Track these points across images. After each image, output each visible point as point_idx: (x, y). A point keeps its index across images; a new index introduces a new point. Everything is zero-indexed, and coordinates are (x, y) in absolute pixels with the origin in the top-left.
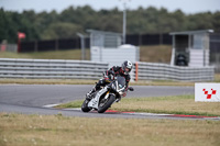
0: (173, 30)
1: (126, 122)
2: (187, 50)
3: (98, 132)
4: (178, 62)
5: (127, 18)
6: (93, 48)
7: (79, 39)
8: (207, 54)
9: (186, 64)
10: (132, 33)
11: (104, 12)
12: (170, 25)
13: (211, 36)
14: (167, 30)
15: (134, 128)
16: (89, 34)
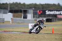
2: (26, 14)
4: (24, 18)
8: (32, 15)
9: (26, 18)
10: (11, 10)
11: (3, 4)
12: (22, 7)
13: (33, 10)
15: (12, 36)
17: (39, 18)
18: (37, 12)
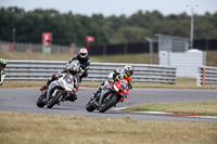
1: (193, 125)
3: (165, 135)
5: (195, 23)
6: (161, 53)
7: (148, 43)
15: (200, 131)
16: (158, 38)
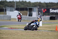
0: (28, 7)
1: (16, 31)
2: (32, 12)
4: (29, 15)
5: (16, 4)
6: (7, 12)
7: (4, 9)
8: (37, 13)
9: (31, 16)
10: (17, 8)
11: (10, 2)
13: (38, 8)
14: (26, 7)
15: (18, 33)
16: (6, 8)
17: (43, 16)
18: (42, 11)
